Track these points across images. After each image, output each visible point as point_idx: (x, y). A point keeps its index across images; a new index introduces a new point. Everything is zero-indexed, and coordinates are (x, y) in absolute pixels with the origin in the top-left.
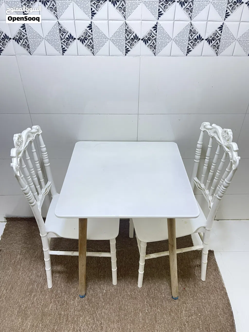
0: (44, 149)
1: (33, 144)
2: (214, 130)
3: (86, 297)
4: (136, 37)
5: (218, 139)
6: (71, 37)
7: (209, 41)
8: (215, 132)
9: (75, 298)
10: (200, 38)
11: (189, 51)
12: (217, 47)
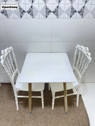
0: (14, 56)
1: (10, 54)
2: (81, 48)
3: (32, 113)
4: (50, 11)
5: (83, 51)
6: (24, 11)
7: (79, 12)
12: (82, 15)
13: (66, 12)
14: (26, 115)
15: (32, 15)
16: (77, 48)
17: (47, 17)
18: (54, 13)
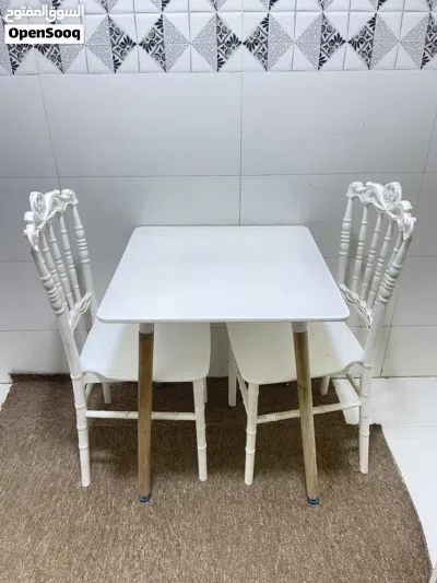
0: (81, 233)
1: (62, 219)
2: (369, 191)
3: (151, 500)
4: (235, 40)
5: (377, 205)
6: (128, 41)
7: (355, 44)
8: (373, 195)
9: (130, 502)
10: (339, 39)
11: (322, 61)
12: (367, 55)
13: (300, 45)
14: (125, 509)
15: (161, 57)
16: (353, 199)
17: (220, 63)
18: (250, 46)
